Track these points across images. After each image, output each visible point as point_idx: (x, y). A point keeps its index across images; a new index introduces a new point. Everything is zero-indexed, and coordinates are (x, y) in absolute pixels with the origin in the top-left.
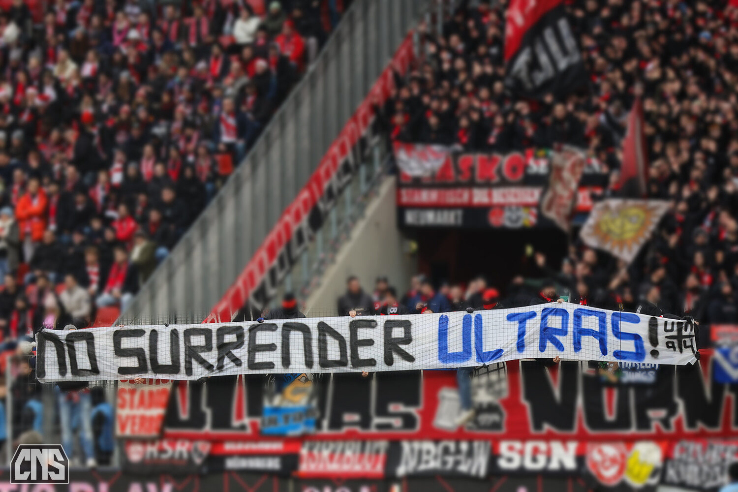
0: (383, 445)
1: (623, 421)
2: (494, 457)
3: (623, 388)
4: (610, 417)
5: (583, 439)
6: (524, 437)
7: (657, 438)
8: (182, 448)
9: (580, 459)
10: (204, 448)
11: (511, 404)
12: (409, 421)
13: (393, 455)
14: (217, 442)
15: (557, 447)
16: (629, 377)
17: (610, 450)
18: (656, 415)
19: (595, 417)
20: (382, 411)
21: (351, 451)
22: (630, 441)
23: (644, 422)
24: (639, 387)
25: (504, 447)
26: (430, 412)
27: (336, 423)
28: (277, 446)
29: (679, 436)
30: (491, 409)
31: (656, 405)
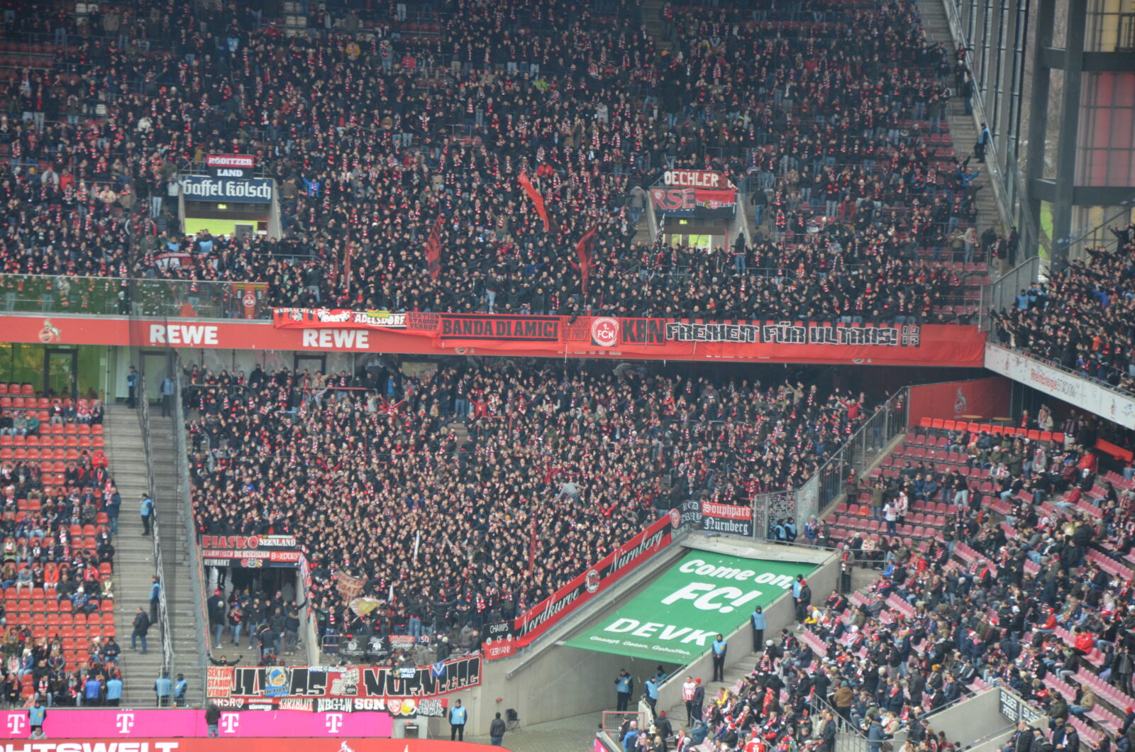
0: (311, 700)
1: (401, 692)
2: (353, 704)
3: (402, 680)
4: (396, 690)
5: (386, 698)
6: (364, 697)
7: (414, 698)
8: (232, 702)
9: (386, 705)
10: (242, 701)
11: (360, 685)
12: (321, 691)
13: (315, 705)
14: (247, 699)
15: (376, 701)
16: (404, 676)
17: (396, 702)
18: (413, 689)
19: (391, 690)
20: (311, 688)
21: (299, 702)
22: (403, 699)
23: (409, 692)
24: (408, 679)
25: (356, 701)
26: (329, 689)
27: (293, 692)
28: (270, 701)
29: (421, 697)
30: (353, 687)
31: (413, 686)
